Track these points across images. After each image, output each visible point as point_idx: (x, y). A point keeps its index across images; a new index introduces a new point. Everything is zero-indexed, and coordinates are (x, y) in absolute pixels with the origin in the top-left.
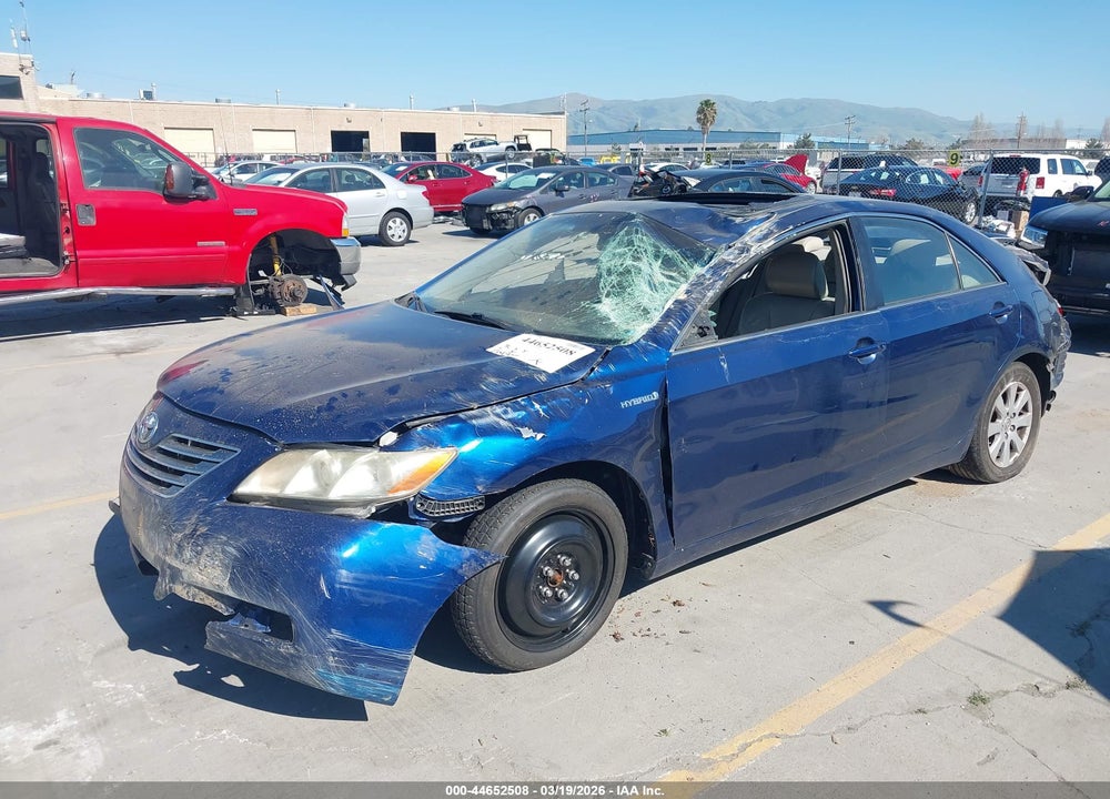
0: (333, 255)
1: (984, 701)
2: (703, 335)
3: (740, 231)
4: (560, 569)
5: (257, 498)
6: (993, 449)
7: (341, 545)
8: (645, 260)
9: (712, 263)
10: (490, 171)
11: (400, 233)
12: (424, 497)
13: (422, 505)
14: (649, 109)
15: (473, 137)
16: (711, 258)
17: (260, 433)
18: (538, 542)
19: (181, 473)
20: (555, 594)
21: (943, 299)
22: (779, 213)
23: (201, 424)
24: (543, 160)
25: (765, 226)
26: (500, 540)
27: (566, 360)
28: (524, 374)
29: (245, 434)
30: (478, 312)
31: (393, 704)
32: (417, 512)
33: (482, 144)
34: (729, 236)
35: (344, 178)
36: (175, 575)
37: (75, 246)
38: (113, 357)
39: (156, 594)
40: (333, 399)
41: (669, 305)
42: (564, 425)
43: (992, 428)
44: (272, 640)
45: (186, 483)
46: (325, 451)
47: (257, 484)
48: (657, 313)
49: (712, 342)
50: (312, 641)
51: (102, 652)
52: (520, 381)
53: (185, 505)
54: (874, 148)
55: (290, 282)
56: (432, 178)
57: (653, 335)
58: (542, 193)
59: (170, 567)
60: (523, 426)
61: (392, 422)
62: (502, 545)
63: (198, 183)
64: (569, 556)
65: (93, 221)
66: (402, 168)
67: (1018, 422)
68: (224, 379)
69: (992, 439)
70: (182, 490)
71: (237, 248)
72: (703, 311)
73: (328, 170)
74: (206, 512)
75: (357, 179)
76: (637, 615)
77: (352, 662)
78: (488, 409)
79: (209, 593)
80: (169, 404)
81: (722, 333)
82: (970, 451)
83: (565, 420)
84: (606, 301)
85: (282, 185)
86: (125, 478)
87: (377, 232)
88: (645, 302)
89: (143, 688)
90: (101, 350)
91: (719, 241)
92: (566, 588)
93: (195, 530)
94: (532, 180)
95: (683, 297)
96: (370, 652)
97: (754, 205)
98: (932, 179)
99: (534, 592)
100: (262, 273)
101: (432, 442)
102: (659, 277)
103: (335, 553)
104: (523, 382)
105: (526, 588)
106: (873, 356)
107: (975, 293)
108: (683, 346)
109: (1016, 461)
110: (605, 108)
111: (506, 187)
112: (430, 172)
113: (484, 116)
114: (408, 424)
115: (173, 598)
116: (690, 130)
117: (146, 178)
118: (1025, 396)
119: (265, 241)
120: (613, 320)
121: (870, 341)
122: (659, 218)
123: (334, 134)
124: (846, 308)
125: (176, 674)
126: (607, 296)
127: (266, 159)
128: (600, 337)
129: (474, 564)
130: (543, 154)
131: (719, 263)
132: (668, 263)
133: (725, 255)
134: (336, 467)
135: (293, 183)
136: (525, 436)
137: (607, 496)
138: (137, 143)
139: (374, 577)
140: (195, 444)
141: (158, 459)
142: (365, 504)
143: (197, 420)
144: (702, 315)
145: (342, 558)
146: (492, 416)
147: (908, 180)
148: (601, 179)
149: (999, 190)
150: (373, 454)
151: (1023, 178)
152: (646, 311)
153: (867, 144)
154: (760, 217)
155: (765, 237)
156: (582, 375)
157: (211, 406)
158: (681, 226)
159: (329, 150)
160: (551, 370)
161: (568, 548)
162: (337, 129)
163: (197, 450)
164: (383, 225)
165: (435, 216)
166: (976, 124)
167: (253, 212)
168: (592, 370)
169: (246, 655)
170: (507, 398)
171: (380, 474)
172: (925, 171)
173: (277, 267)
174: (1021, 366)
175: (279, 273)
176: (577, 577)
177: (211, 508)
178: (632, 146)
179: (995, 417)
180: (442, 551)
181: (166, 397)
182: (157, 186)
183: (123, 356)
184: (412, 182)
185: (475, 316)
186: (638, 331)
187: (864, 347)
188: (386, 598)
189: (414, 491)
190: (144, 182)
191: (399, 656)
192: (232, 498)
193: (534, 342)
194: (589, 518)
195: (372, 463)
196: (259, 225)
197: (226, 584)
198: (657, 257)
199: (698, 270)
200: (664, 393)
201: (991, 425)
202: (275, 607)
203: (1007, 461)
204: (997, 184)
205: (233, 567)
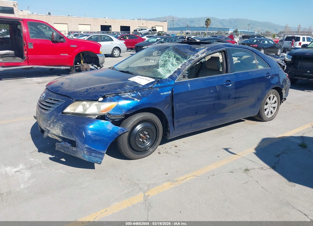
0: (97, 59)
1: (248, 170)
2: (184, 77)
3: (197, 51)
4: (145, 135)
5: (69, 113)
6: (266, 113)
7: (89, 124)
8: (171, 58)
9: (189, 59)
10: (145, 37)
11: (117, 54)
12: (109, 114)
13: (109, 116)
14: (192, 21)
15: (139, 28)
16: (189, 58)
17: (70, 97)
18: (139, 127)
19: (50, 107)
20: (143, 141)
21: (252, 71)
22: (208, 47)
23: (56, 95)
24: (159, 34)
25: (203, 50)
26: (129, 126)
27: (147, 82)
28: (136, 85)
29: (66, 97)
30: (128, 71)
31: (100, 164)
32: (107, 118)
33: (142, 30)
34: (194, 52)
35: (102, 38)
36: (49, 131)
37: (28, 54)
38: (37, 84)
39: (44, 136)
40: (88, 89)
41: (176, 69)
42: (146, 98)
43: (266, 107)
44: (71, 147)
45: (52, 109)
46: (85, 102)
47: (68, 110)
48: (172, 72)
49: (187, 79)
50: (81, 147)
51: (32, 152)
52: (135, 87)
53: (51, 115)
54: (256, 33)
55: (85, 66)
56: (127, 39)
57: (171, 77)
58: (157, 43)
59: (47, 129)
60: (135, 98)
61: (102, 95)
62: (129, 128)
63: (61, 38)
64: (147, 132)
65: (32, 48)
66: (119, 36)
67: (273, 105)
68: (62, 85)
69: (266, 110)
70: (50, 111)
71: (71, 56)
72: (185, 71)
73: (98, 35)
74: (56, 116)
75: (106, 38)
76: (165, 148)
77: (91, 153)
78: (126, 93)
79: (57, 136)
80: (48, 90)
81: (189, 77)
82: (259, 112)
83: (146, 97)
84: (160, 68)
85: (85, 39)
86: (37, 109)
87: (111, 53)
88: (170, 69)
89: (41, 160)
90: (34, 82)
91: (191, 53)
92: (146, 140)
93: (53, 120)
94: (155, 40)
95: (180, 68)
96: (95, 151)
97: (201, 45)
98: (268, 42)
99: (137, 140)
100: (78, 63)
101: (111, 101)
102: (175, 62)
103: (87, 126)
104: (136, 87)
105: (135, 139)
106: (231, 85)
107: (261, 70)
108: (178, 80)
109: (272, 116)
110: (179, 20)
111: (148, 41)
112: (127, 37)
113: (144, 22)
114: (106, 96)
115: (48, 137)
116: (203, 27)
117: (47, 36)
118: (275, 99)
119: (79, 54)
120: (161, 73)
121: (230, 81)
122: (176, 47)
123: (101, 26)
124: (224, 73)
125: (49, 158)
126: (161, 67)
127: (82, 33)
128: (157, 77)
129: (122, 131)
130: (160, 33)
131: (191, 59)
132: (178, 59)
133: (192, 57)
134: (88, 106)
135: (88, 39)
136: (135, 100)
137: (157, 117)
138: (45, 26)
139: (96, 133)
140: (54, 100)
141: (45, 104)
142: (95, 115)
143: (54, 94)
144: (184, 72)
145: (89, 128)
146: (127, 95)
147: (261, 42)
148: (174, 40)
149: (288, 46)
150: (96, 103)
151: (293, 42)
152: (170, 71)
153: (254, 32)
154: (203, 48)
155: (203, 53)
156: (151, 86)
157: (58, 91)
158: (182, 50)
159: (100, 30)
160: (143, 84)
161: (147, 130)
162: (102, 25)
163: (54, 101)
164: (113, 52)
165: (127, 49)
166: (286, 27)
167: (76, 46)
168: (154, 85)
169: (65, 151)
170: (132, 91)
171: (99, 108)
172: (267, 40)
173: (82, 61)
174: (274, 90)
175: (83, 63)
176: (149, 137)
177: (57, 115)
178: (186, 31)
179: (267, 104)
180: (113, 128)
181: (48, 89)
182: (50, 38)
183: (40, 84)
184: (122, 40)
185: (127, 72)
186: (167, 76)
187: (228, 82)
188: (99, 138)
189: (107, 112)
190: (46, 37)
191: (102, 152)
192: (62, 113)
193: (140, 78)
194: (152, 122)
195: (96, 105)
196: (77, 50)
197: (60, 133)
198: (175, 57)
199: (185, 61)
200: (172, 92)
201: (265, 106)
202: (72, 139)
203: (270, 116)
204: (287, 44)
205: (62, 129)
